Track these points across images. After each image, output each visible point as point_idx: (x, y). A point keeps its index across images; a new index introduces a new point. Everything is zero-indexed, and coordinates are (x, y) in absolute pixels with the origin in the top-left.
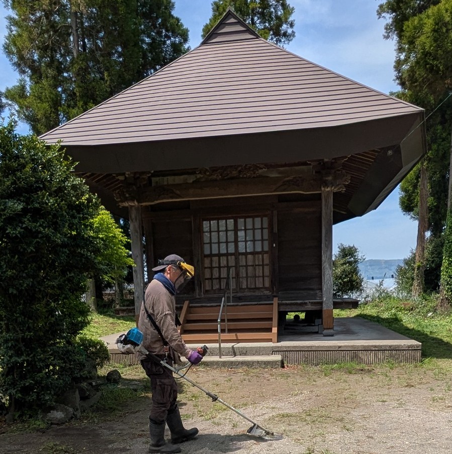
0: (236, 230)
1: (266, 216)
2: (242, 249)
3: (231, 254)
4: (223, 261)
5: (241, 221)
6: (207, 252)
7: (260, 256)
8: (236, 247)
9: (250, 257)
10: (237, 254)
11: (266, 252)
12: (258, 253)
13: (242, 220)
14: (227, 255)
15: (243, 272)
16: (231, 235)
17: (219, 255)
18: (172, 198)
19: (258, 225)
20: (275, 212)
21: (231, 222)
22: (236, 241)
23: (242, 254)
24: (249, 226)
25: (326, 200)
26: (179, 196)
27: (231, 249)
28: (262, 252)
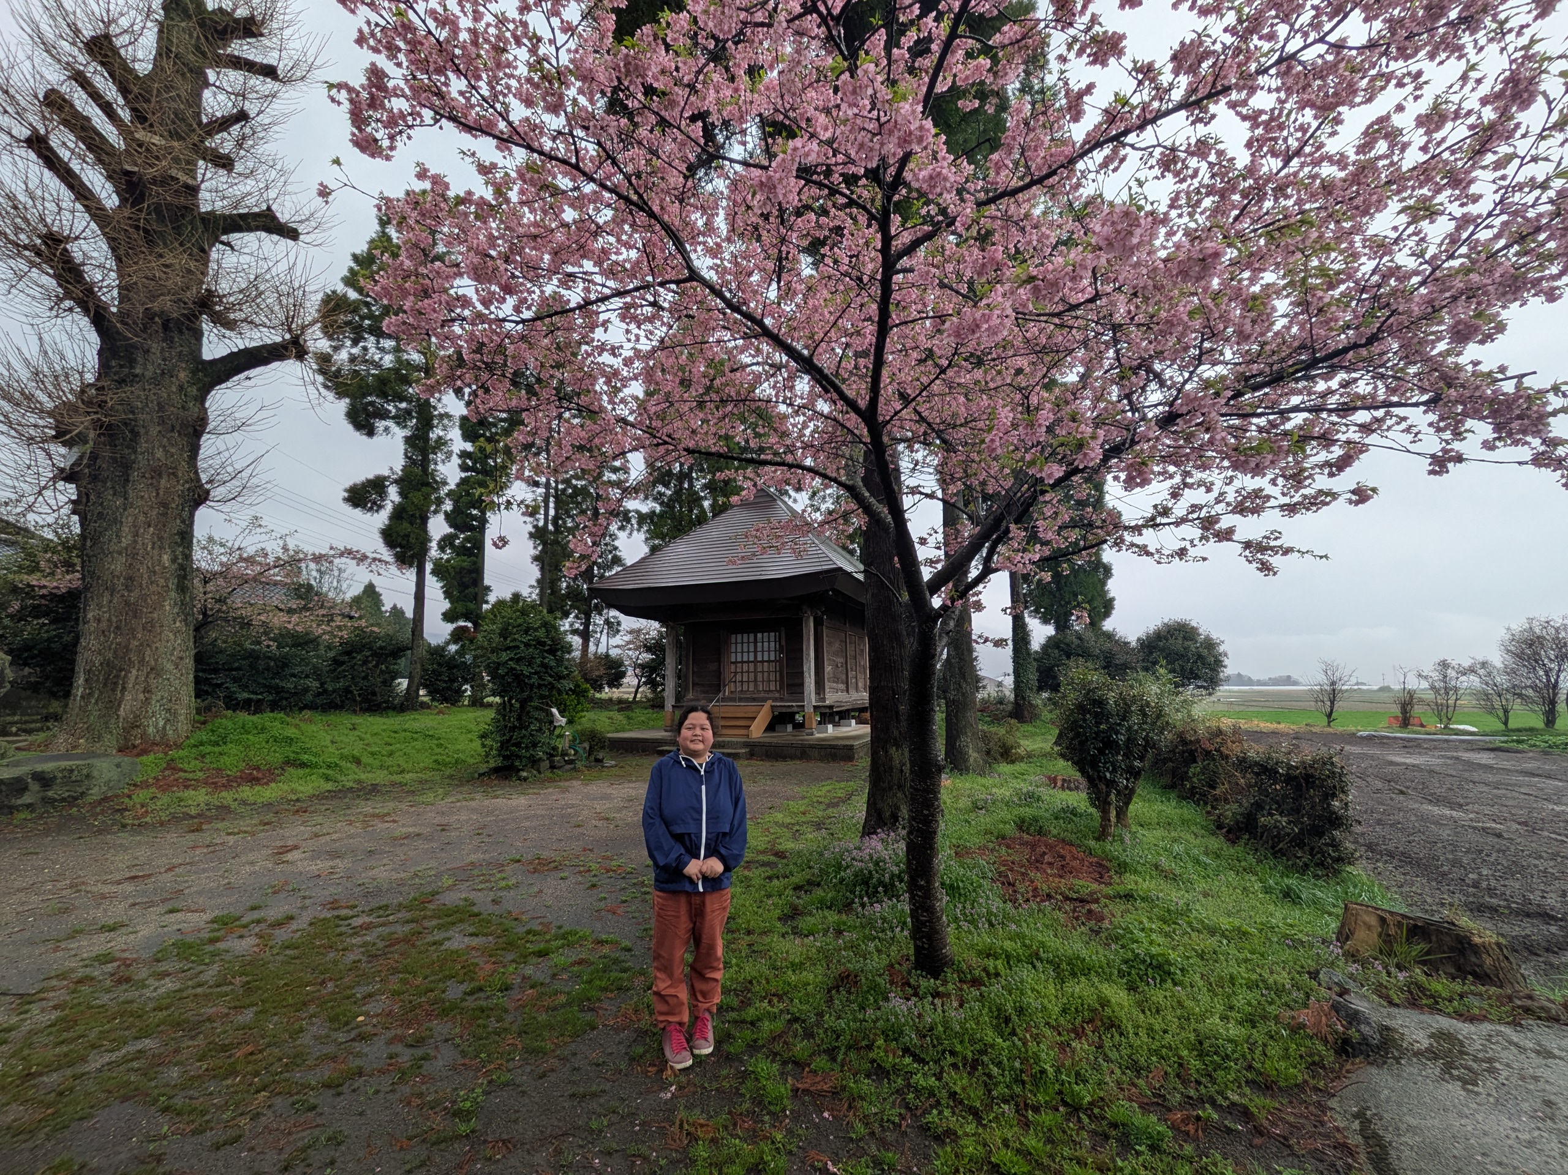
0: (756, 642)
1: (778, 631)
2: (759, 658)
3: (751, 662)
4: (745, 666)
5: (759, 635)
6: (733, 660)
7: (773, 663)
8: (756, 656)
9: (766, 664)
10: (755, 662)
11: (778, 661)
12: (771, 661)
13: (761, 634)
14: (748, 662)
15: (760, 675)
16: (752, 645)
17: (742, 662)
19: (771, 638)
20: (783, 629)
21: (752, 636)
22: (755, 652)
23: (760, 662)
24: (765, 639)
25: (806, 624)
27: (752, 658)
28: (775, 661)
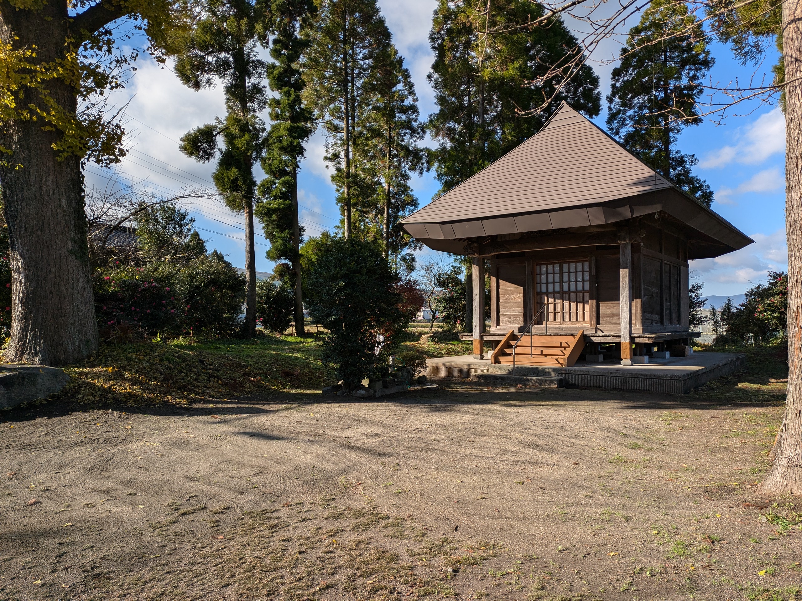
0: (561, 273)
1: (586, 261)
2: (566, 288)
3: (557, 293)
5: (565, 266)
6: (539, 290)
7: (581, 294)
8: (561, 287)
9: (572, 294)
10: (562, 292)
11: (586, 291)
12: (580, 292)
13: (567, 265)
14: (554, 293)
15: (566, 308)
16: (557, 277)
17: (548, 293)
18: (503, 251)
19: (579, 268)
20: (593, 258)
21: (557, 268)
22: (561, 282)
23: (566, 292)
24: (572, 269)
25: (623, 252)
26: (509, 250)
27: (557, 289)
28: (583, 291)
